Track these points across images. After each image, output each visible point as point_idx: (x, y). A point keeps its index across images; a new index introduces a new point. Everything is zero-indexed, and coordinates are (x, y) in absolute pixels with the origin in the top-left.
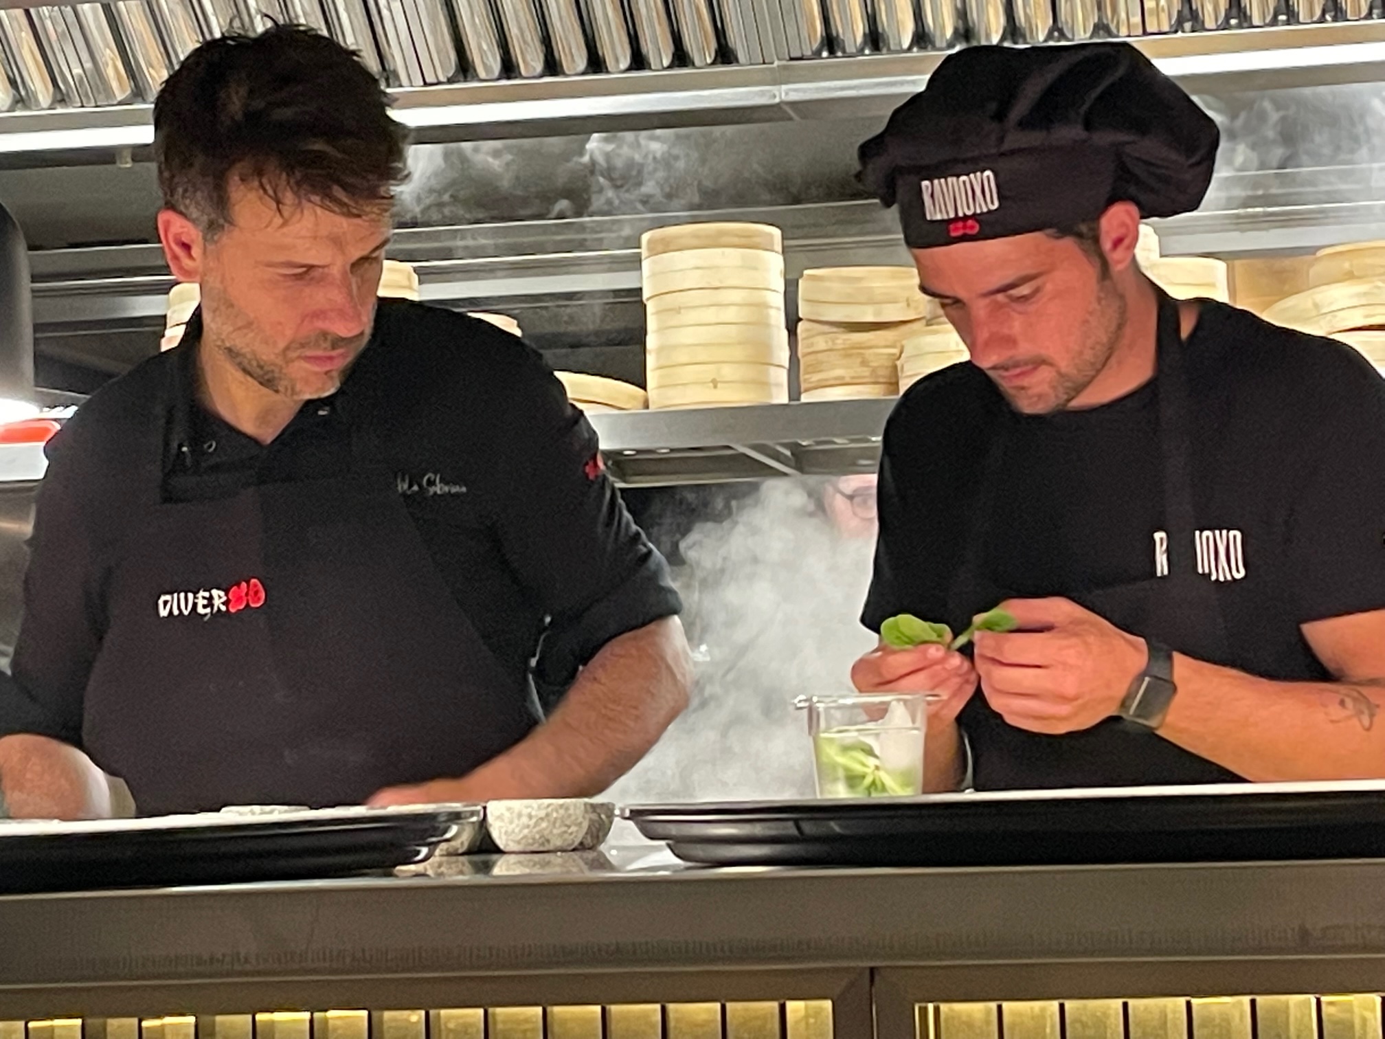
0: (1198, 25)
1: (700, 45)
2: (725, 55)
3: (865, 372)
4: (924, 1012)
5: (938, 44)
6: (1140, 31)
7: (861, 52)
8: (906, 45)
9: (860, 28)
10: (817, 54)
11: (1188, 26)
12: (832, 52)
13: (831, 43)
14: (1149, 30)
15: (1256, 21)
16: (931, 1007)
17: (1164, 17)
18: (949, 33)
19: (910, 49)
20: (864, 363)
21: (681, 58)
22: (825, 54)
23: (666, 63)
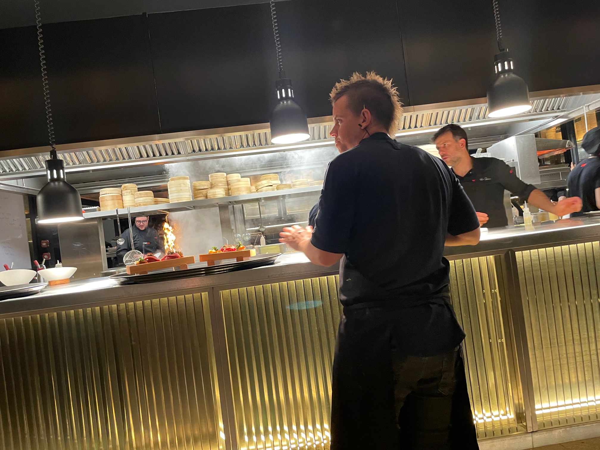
1: (175, 152)
2: (179, 153)
4: (220, 292)
5: (209, 151)
6: (236, 148)
7: (198, 152)
8: (204, 151)
9: (198, 149)
10: (192, 153)
11: (242, 147)
12: (194, 152)
13: (194, 151)
14: (237, 148)
15: (251, 146)
16: (221, 291)
17: (239, 146)
18: (210, 149)
19: (205, 151)
20: (202, 194)
21: (173, 154)
22: (193, 152)
23: (171, 154)
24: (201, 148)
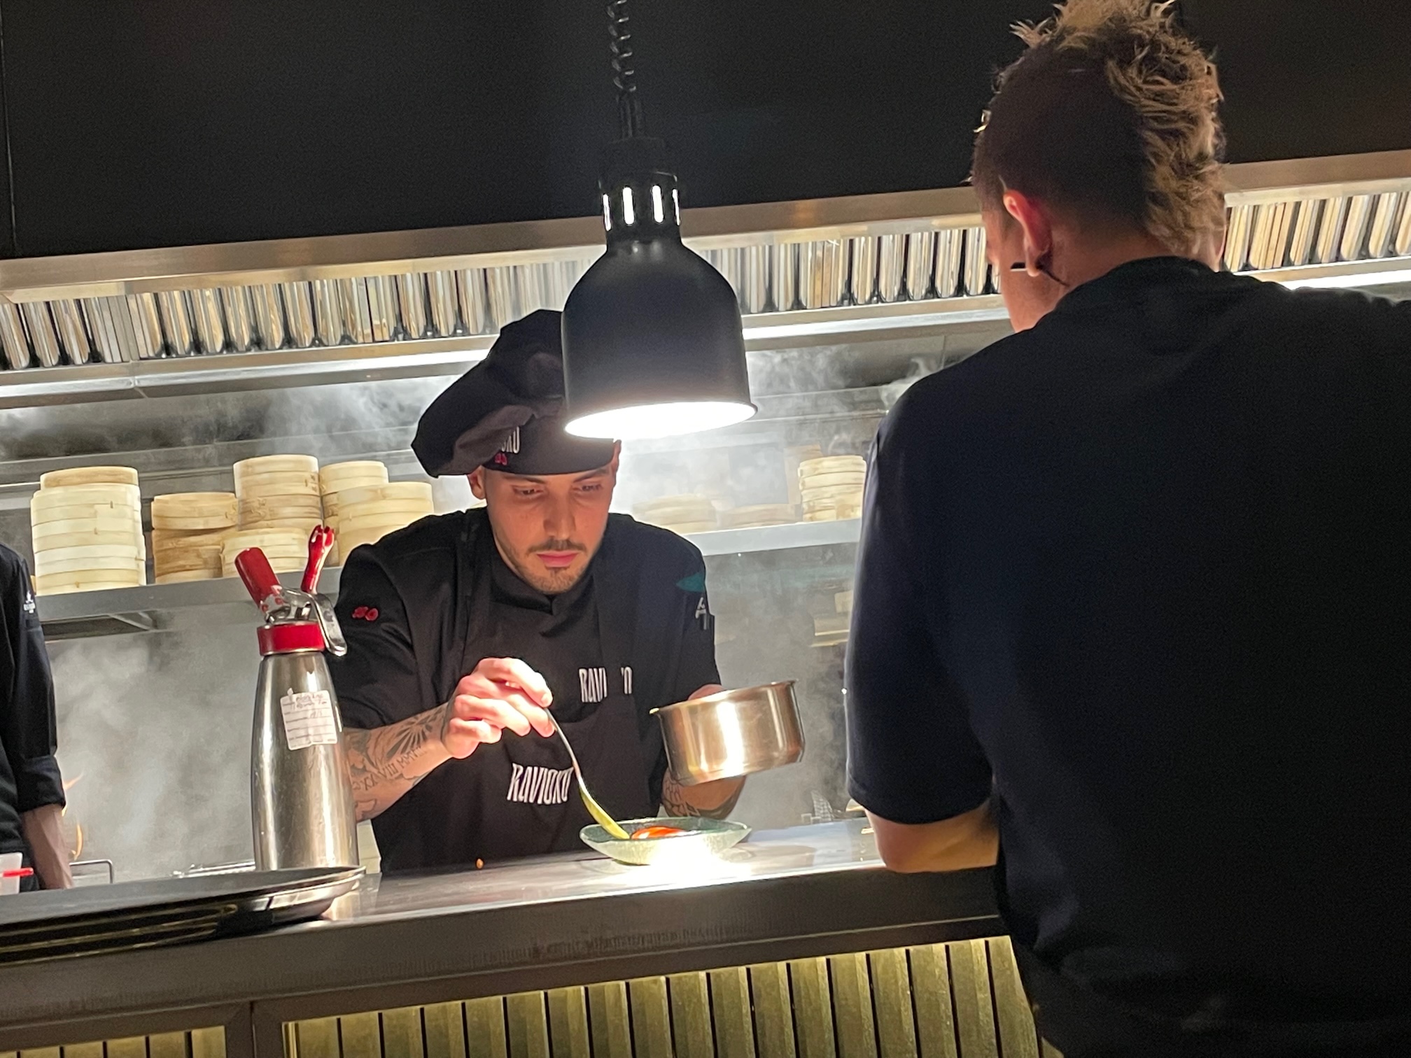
0: (407, 336)
1: (78, 353)
2: (95, 357)
3: (199, 562)
4: (286, 1027)
5: (240, 349)
6: (371, 340)
7: (188, 354)
8: (218, 350)
9: (187, 338)
10: (158, 356)
11: (401, 336)
12: (168, 354)
13: (168, 348)
14: (376, 339)
15: (443, 333)
16: (291, 1025)
17: (385, 330)
18: (247, 341)
19: (221, 352)
20: (199, 556)
21: (65, 359)
22: (164, 356)
23: (54, 363)
24: (204, 335)
